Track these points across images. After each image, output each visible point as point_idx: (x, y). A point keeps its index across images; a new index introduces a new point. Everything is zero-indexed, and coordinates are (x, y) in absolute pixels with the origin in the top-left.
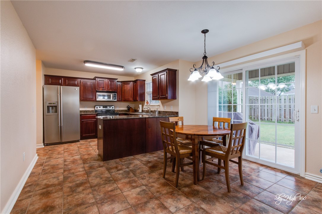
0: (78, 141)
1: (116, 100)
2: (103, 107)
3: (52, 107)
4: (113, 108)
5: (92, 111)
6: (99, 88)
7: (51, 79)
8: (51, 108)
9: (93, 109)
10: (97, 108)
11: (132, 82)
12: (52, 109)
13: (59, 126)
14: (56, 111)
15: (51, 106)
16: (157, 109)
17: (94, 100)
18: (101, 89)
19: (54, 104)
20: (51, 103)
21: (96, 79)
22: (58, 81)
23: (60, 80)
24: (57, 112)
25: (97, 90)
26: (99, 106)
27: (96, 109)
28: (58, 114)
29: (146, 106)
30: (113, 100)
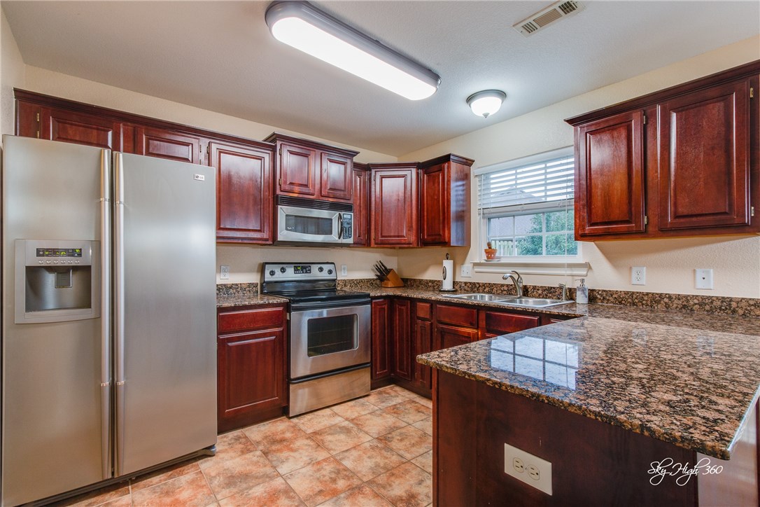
0: (207, 453)
1: (351, 241)
2: (296, 270)
3: (62, 271)
4: (330, 272)
5: (250, 285)
6: (287, 187)
7: (57, 119)
8: (50, 279)
9: (254, 278)
10: (272, 273)
11: (414, 171)
12: (60, 284)
13: (100, 389)
14: (86, 300)
15: (50, 269)
16: (583, 281)
17: (267, 240)
18: (297, 189)
19: (71, 253)
20: (54, 252)
21: (279, 143)
22: (95, 132)
23: (110, 133)
24: (89, 306)
25: (278, 192)
26: (282, 266)
27: (268, 277)
28: (98, 318)
29: (476, 265)
30: (340, 241)
